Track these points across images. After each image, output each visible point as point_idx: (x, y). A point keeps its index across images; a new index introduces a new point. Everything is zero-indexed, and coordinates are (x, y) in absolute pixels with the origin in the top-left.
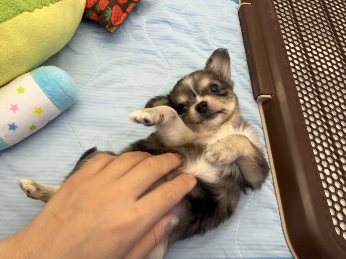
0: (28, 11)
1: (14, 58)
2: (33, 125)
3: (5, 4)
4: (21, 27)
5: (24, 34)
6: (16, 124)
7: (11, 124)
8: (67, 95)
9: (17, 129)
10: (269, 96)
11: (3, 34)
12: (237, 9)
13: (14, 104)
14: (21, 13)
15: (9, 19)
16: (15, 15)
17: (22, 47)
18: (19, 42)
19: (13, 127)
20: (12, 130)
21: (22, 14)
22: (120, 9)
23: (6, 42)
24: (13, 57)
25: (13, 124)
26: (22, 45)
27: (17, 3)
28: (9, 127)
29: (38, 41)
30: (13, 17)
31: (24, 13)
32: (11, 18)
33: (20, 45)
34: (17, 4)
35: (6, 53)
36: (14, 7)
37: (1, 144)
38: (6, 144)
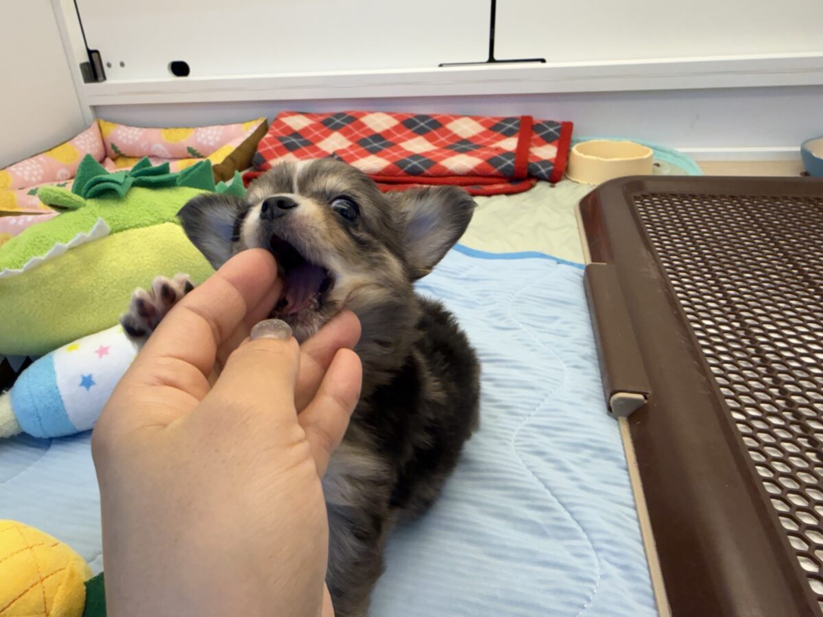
1: (131, 280)
3: (147, 211)
4: (157, 239)
5: (157, 250)
6: (94, 379)
7: (86, 375)
9: (92, 388)
10: (640, 397)
11: (127, 243)
12: (581, 276)
13: (105, 345)
14: (164, 222)
15: (142, 227)
16: (154, 223)
17: (149, 266)
18: (145, 258)
19: (87, 382)
20: (83, 388)
21: (163, 225)
23: (128, 255)
24: (131, 278)
25: (90, 377)
26: (148, 264)
27: (163, 210)
28: (80, 381)
29: (177, 266)
30: (151, 225)
31: (167, 224)
32: (147, 225)
33: (146, 262)
34: (162, 213)
35: (122, 270)
36: (156, 214)
37: (57, 408)
38: (67, 416)
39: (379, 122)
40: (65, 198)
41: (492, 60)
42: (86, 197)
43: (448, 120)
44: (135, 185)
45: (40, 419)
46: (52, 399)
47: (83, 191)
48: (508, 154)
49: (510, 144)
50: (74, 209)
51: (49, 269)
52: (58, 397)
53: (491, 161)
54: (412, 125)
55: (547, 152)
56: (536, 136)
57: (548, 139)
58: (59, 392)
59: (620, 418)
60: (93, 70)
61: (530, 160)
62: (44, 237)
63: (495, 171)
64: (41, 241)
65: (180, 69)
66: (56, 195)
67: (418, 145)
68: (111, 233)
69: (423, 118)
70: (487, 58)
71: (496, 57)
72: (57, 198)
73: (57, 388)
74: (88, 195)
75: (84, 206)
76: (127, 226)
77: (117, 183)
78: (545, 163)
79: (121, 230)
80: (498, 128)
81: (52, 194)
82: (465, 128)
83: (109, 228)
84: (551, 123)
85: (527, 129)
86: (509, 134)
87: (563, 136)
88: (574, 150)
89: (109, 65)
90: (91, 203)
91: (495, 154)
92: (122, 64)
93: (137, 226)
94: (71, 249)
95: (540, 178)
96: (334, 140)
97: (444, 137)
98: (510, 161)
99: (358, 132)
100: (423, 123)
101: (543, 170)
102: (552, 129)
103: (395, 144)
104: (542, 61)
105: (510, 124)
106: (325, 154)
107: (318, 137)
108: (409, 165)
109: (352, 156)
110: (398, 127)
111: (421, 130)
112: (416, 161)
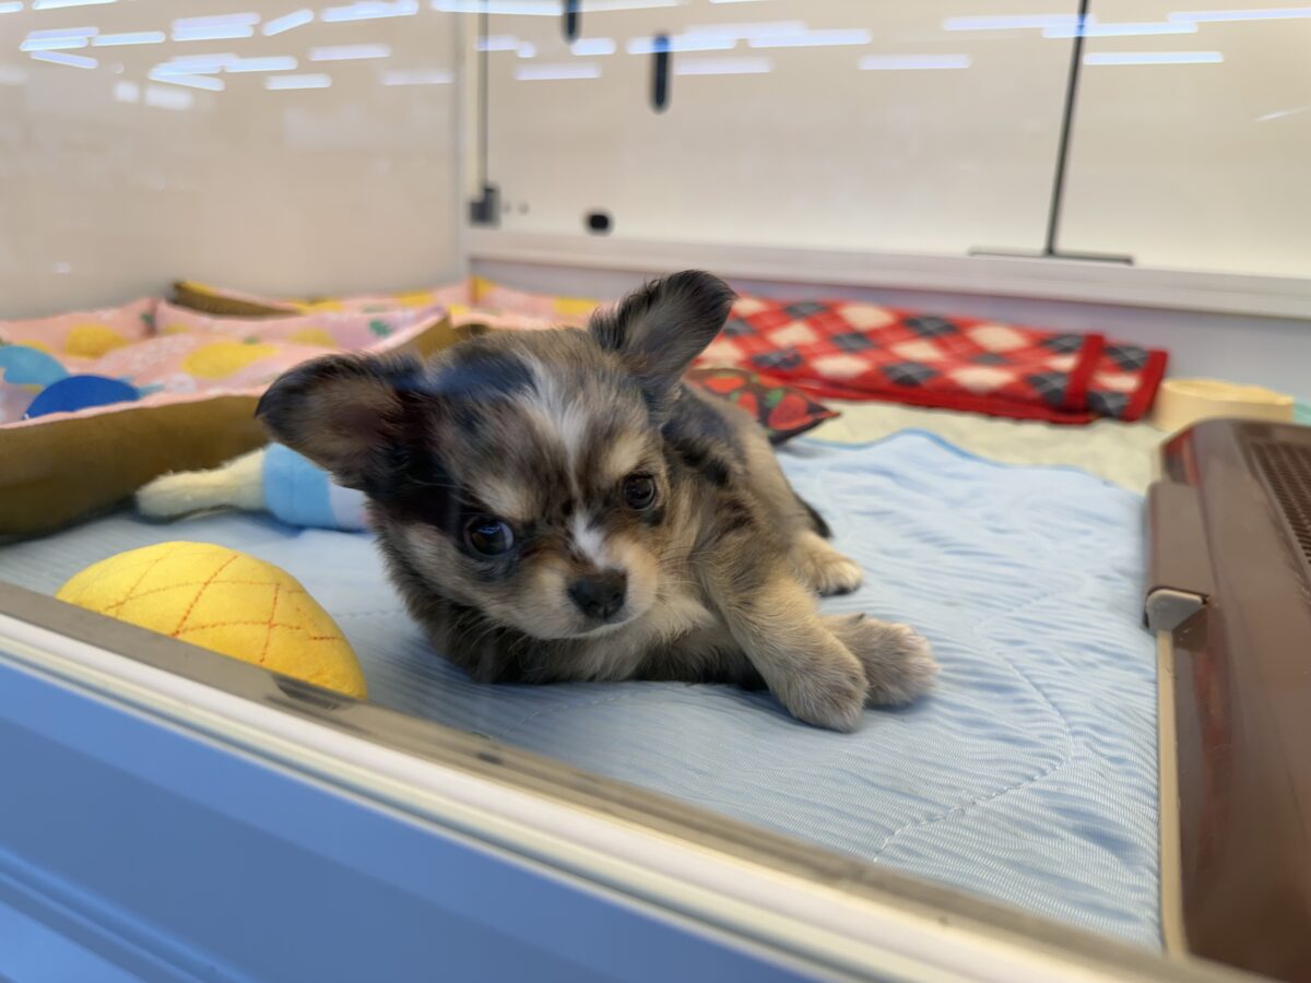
10: (1197, 598)
39: (865, 316)
41: (1050, 251)
43: (971, 324)
48: (1058, 374)
49: (1066, 363)
53: (1031, 380)
54: (910, 325)
55: (1121, 383)
56: (1108, 361)
57: (1126, 367)
59: (1161, 633)
60: (484, 210)
61: (1092, 389)
63: (1036, 393)
67: (919, 351)
69: (934, 319)
70: (1040, 244)
71: (1064, 243)
78: (1117, 394)
80: (1047, 343)
82: (997, 337)
84: (1132, 349)
85: (1095, 350)
86: (1066, 351)
87: (1154, 368)
88: (1168, 386)
89: (508, 207)
91: (1038, 373)
92: (524, 209)
95: (1106, 415)
96: (794, 335)
97: (959, 348)
98: (1059, 384)
99: (832, 328)
100: (930, 326)
101: (1111, 404)
102: (1132, 356)
103: (883, 347)
104: (1128, 261)
105: (1067, 343)
106: (777, 348)
107: (771, 328)
108: (899, 375)
109: (815, 355)
110: (891, 328)
111: (927, 335)
112: (910, 371)
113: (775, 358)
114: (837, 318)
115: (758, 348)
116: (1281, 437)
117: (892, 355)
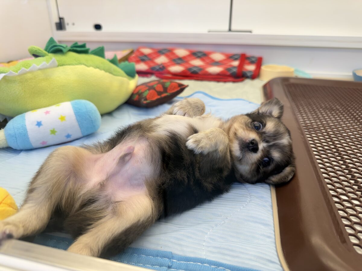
0: (85, 65)
2: (54, 129)
3: (75, 60)
4: (78, 71)
5: (77, 76)
6: (42, 123)
7: (39, 121)
8: (88, 115)
9: (41, 127)
11: (64, 71)
13: (49, 111)
14: (81, 65)
15: (72, 65)
16: (77, 64)
17: (73, 82)
18: (72, 78)
19: (39, 124)
20: (37, 126)
22: (156, 93)
27: (81, 61)
28: (36, 123)
31: (83, 66)
32: (74, 65)
33: (72, 80)
36: (78, 62)
37: (24, 135)
38: (28, 138)
39: (181, 52)
40: (40, 51)
41: (230, 30)
42: (49, 52)
43: (210, 53)
44: (70, 50)
45: (16, 139)
46: (23, 130)
47: (48, 50)
48: (234, 67)
49: (236, 63)
50: (43, 56)
51: (29, 75)
52: (25, 130)
53: (228, 70)
54: (194, 55)
55: (251, 68)
56: (247, 61)
57: (252, 63)
58: (26, 127)
60: (60, 26)
61: (244, 71)
62: (29, 64)
63: (229, 73)
64: (27, 65)
65: (98, 27)
66: (36, 49)
67: (197, 63)
68: (58, 66)
69: (200, 52)
70: (227, 28)
71: (233, 28)
72: (36, 51)
73: (25, 125)
74: (50, 52)
75: (48, 55)
76: (65, 64)
77: (63, 47)
78: (250, 71)
79: (63, 65)
80: (231, 57)
81: (34, 49)
82: (218, 57)
83: (57, 63)
84: (253, 57)
85: (244, 59)
86: (236, 59)
87: (259, 62)
88: (263, 68)
89: (68, 24)
90: (51, 55)
91: (229, 67)
92: (73, 24)
93: (69, 65)
94: (40, 69)
95: (247, 77)
96: (162, 60)
97: (208, 61)
98: (235, 70)
99: (172, 57)
100: (199, 55)
101: (249, 74)
102: (253, 59)
103: (187, 62)
104: (250, 32)
105: (236, 57)
106: (157, 64)
107: (155, 58)
108: (192, 71)
109: (169, 66)
110: (189, 56)
111: (199, 57)
112: (195, 69)
113: (157, 68)
114: (174, 54)
115: (152, 65)
116: (292, 81)
117: (190, 64)
